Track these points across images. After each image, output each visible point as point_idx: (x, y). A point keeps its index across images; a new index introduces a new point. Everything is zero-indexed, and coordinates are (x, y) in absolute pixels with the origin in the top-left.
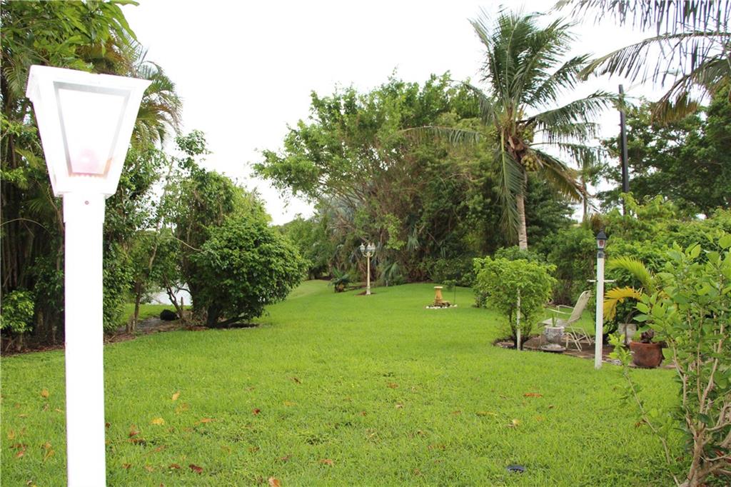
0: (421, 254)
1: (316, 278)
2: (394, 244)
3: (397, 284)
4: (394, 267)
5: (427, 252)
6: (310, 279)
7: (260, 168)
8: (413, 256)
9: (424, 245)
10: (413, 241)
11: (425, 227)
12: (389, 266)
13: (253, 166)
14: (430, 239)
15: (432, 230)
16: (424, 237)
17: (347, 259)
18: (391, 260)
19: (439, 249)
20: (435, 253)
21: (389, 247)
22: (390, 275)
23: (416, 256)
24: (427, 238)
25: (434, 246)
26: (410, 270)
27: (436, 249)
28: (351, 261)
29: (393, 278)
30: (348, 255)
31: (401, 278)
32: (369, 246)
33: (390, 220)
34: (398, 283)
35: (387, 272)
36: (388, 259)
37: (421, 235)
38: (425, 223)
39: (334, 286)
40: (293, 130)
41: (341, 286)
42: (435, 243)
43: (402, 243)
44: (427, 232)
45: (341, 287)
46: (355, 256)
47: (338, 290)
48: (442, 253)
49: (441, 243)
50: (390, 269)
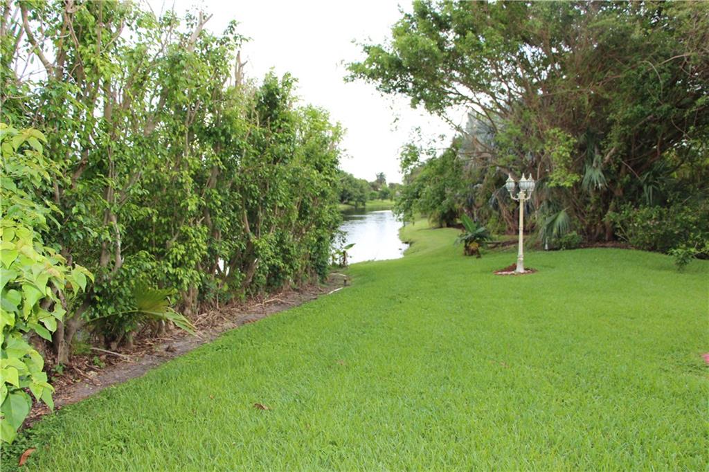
0: (606, 197)
1: (449, 226)
2: (562, 178)
3: (567, 248)
4: (562, 217)
5: (618, 193)
6: (441, 227)
7: (357, 69)
8: (593, 200)
9: (613, 182)
10: (594, 174)
11: (616, 151)
12: (553, 216)
13: (348, 66)
14: (623, 171)
15: (627, 156)
16: (613, 168)
17: (486, 204)
18: (554, 206)
19: (641, 189)
20: (633, 196)
21: (553, 184)
22: (555, 231)
23: (598, 201)
24: (619, 170)
25: (632, 183)
26: (587, 222)
27: (633, 188)
28: (491, 206)
29: (559, 236)
30: (488, 198)
31: (573, 237)
32: (523, 179)
33: (555, 139)
34: (569, 246)
35: (550, 226)
36: (549, 204)
37: (608, 164)
38: (615, 144)
39: (464, 244)
40: (406, 15)
41: (475, 246)
42: (633, 177)
43: (576, 178)
44: (619, 159)
45: (473, 246)
46: (496, 200)
47: (470, 252)
48: (646, 195)
49: (646, 176)
50: (553, 221)
